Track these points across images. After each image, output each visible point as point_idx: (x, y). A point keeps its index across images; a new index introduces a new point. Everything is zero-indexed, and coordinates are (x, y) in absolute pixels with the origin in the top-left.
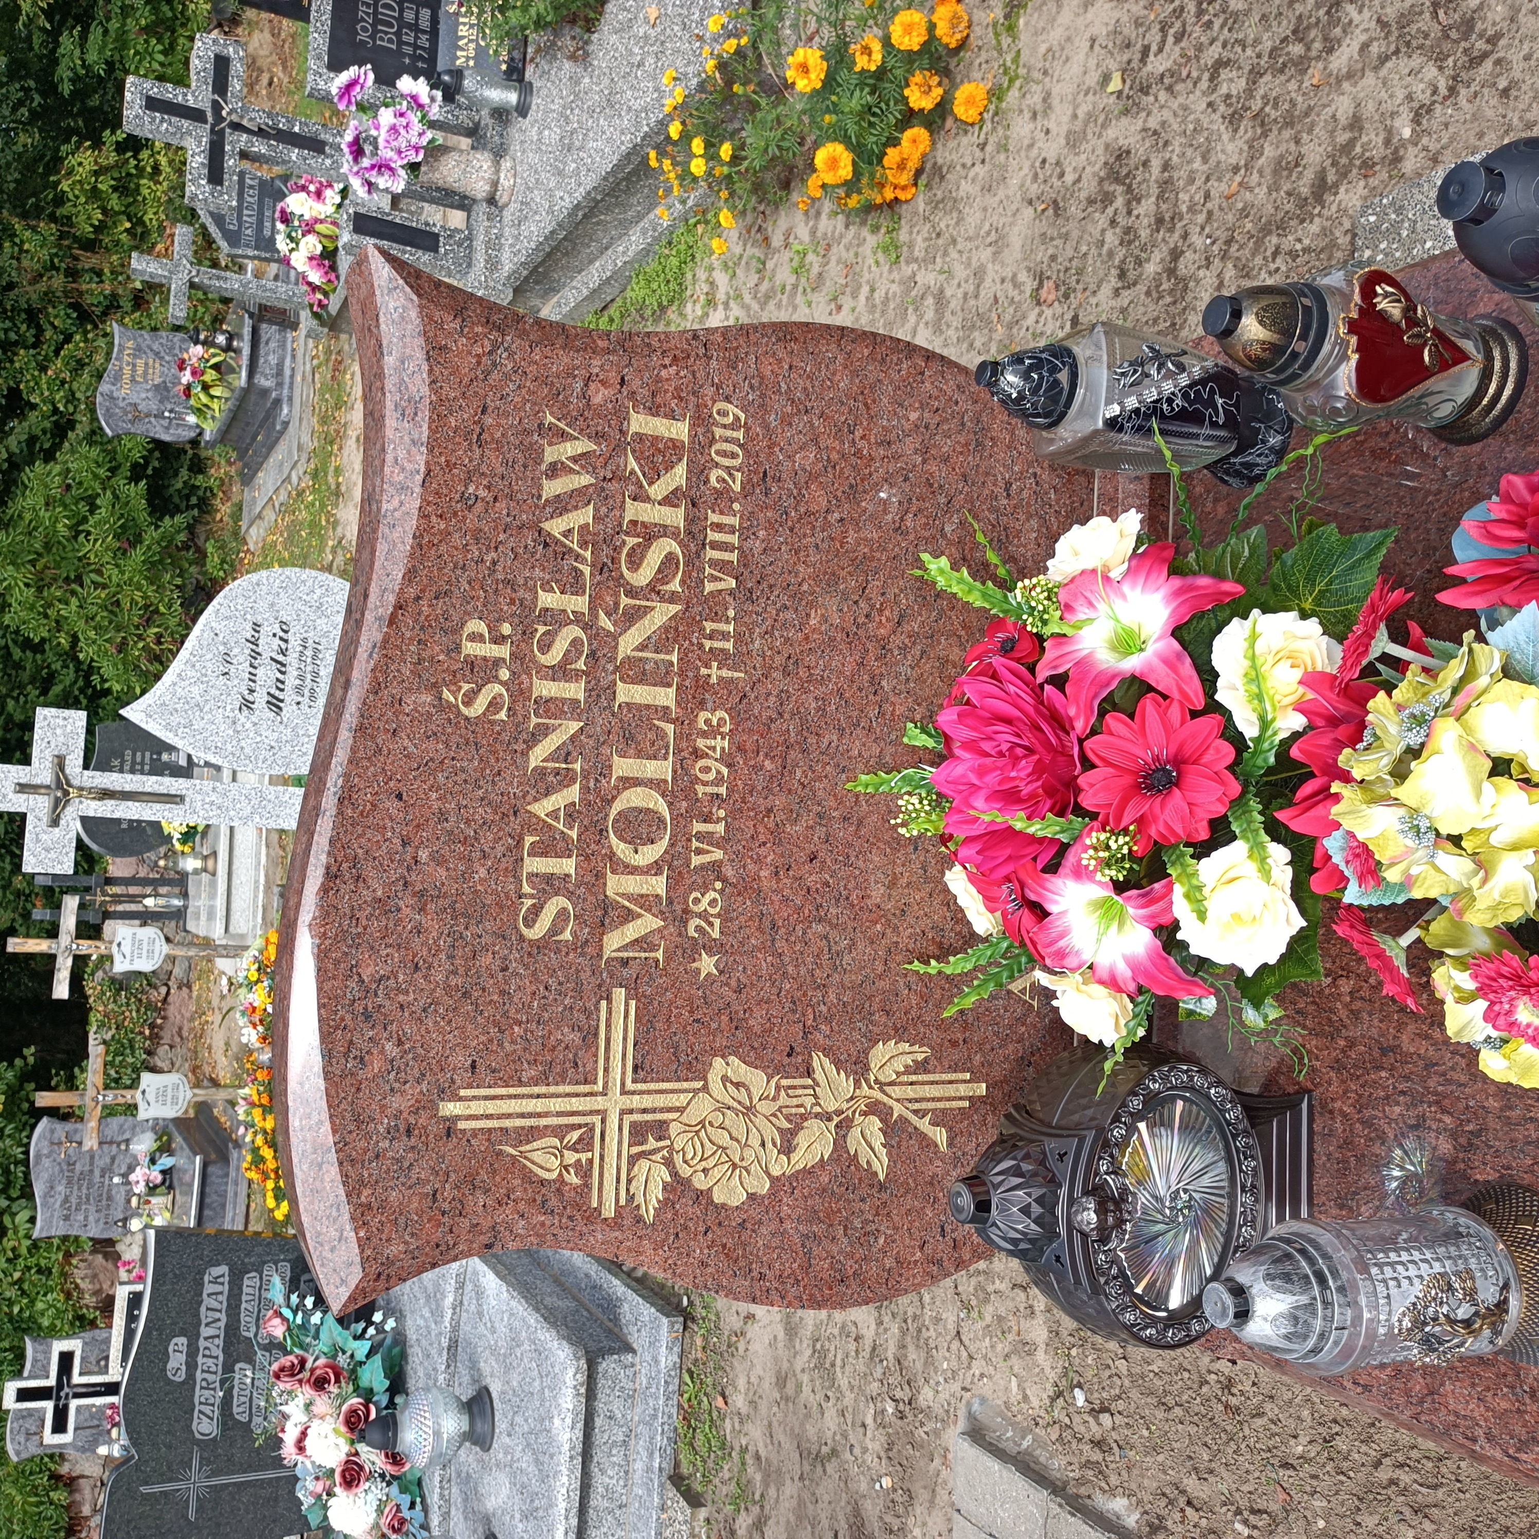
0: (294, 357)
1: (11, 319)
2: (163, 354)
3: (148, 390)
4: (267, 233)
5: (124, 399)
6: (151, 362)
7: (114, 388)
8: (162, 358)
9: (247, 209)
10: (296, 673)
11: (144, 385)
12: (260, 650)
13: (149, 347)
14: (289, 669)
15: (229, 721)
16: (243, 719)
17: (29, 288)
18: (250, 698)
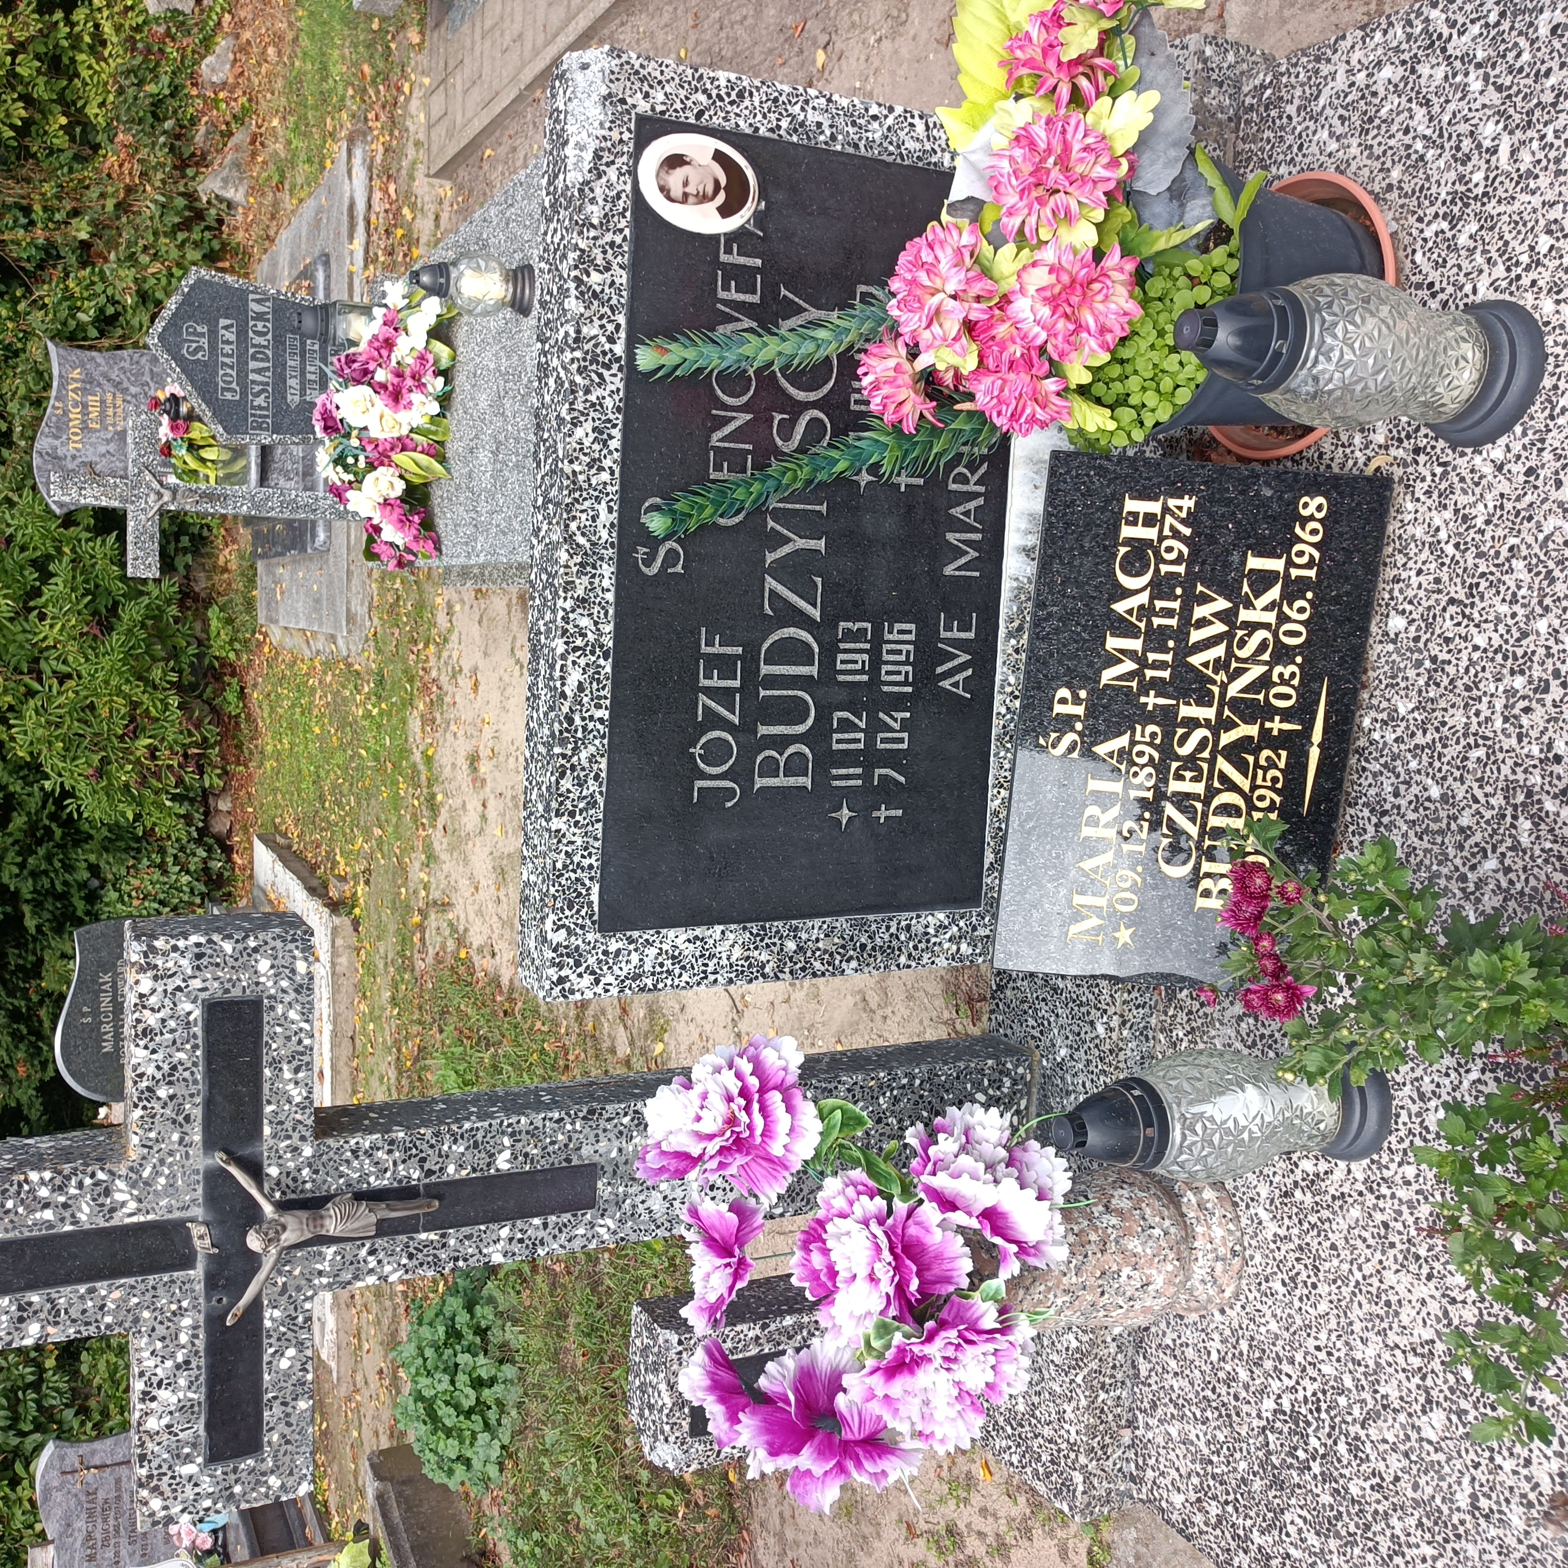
2: (126, 384)
3: (108, 441)
4: (293, 398)
5: (74, 457)
6: (109, 397)
7: (57, 443)
8: (125, 391)
9: (254, 358)
11: (102, 434)
13: (105, 375)
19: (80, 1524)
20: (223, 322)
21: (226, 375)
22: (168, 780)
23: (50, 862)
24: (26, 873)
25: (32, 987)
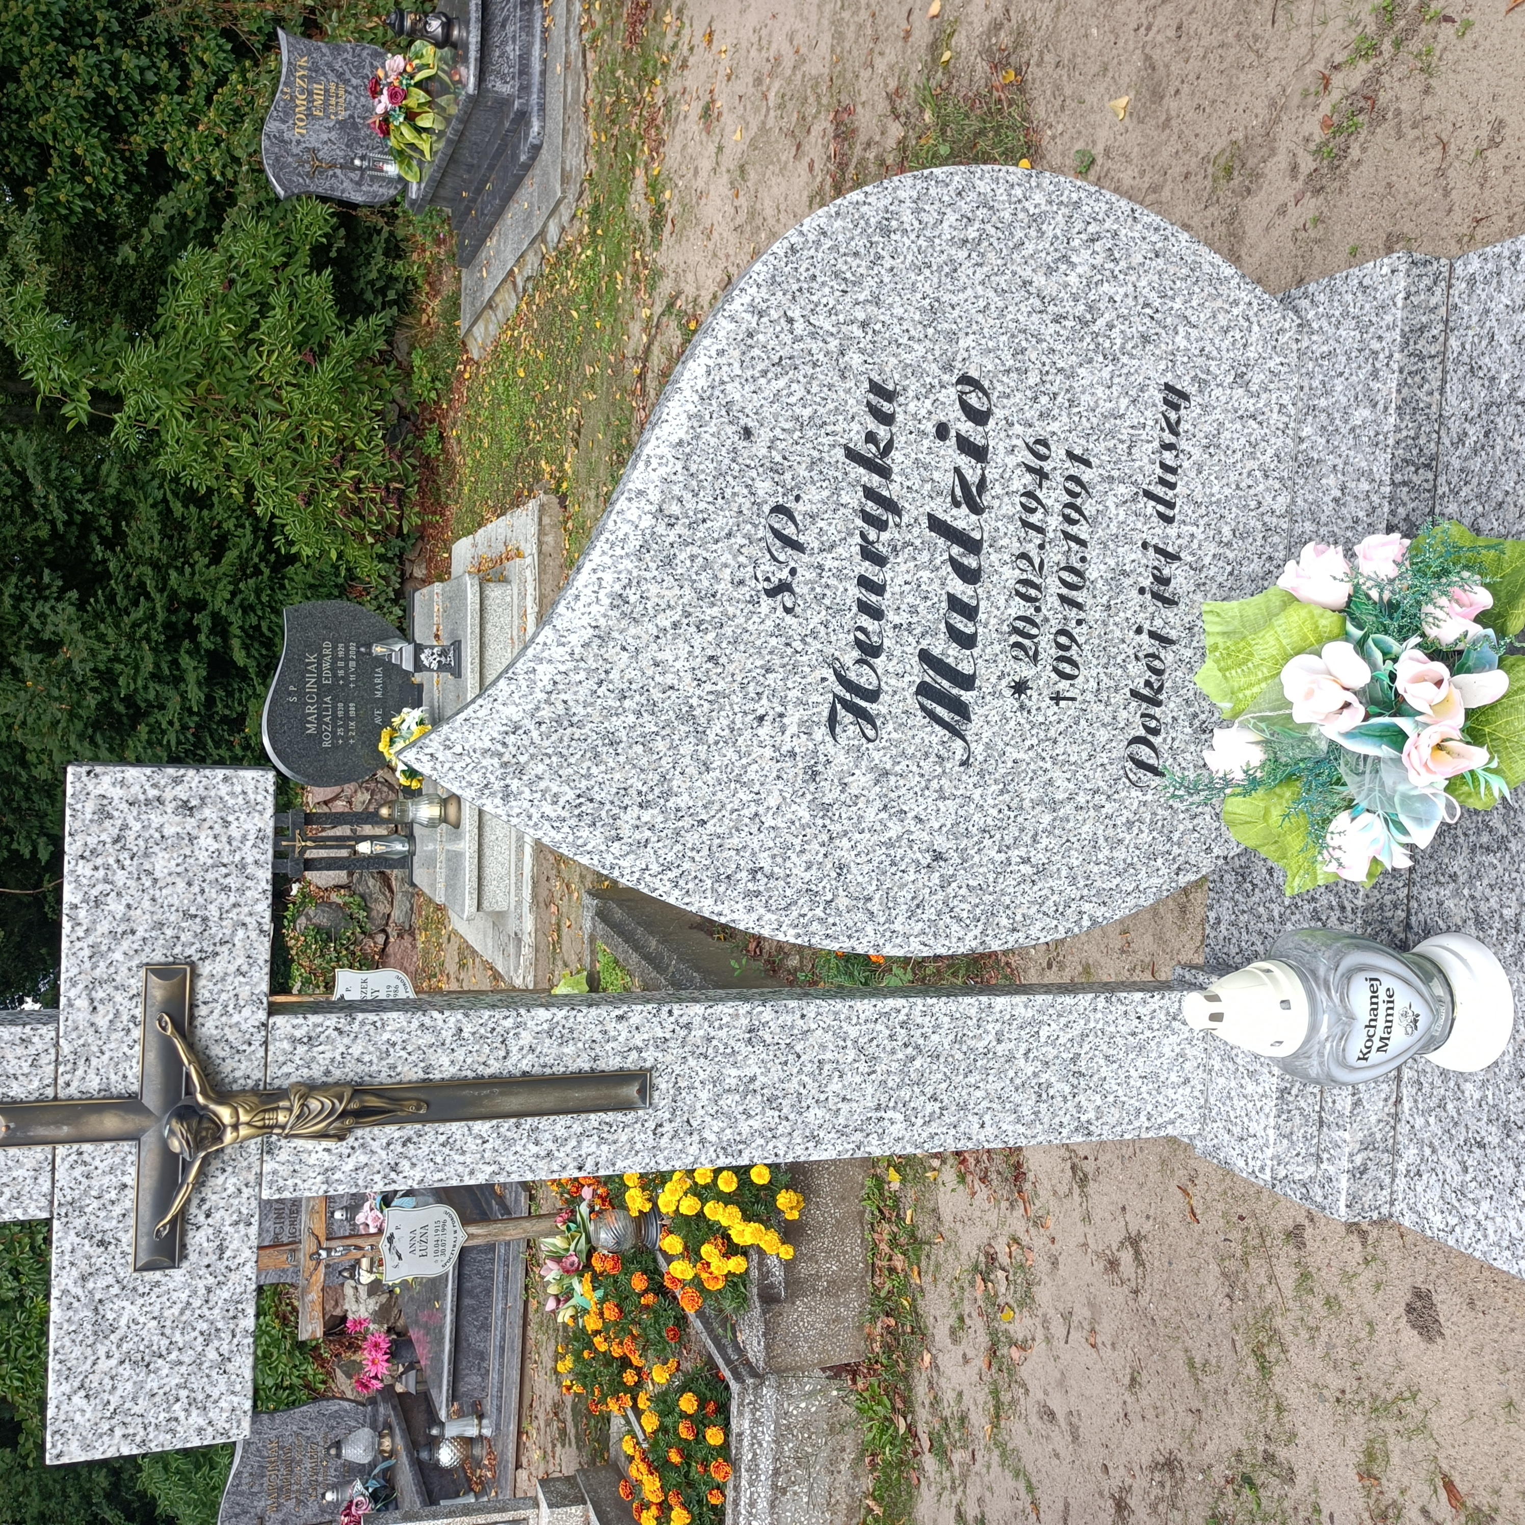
0: (545, 41)
1: (149, 55)
2: (348, 76)
5: (298, 142)
7: (284, 127)
8: (347, 82)
10: (1010, 575)
11: (324, 122)
12: (893, 491)
13: (329, 65)
14: (990, 559)
15: (795, 770)
16: (841, 759)
17: (168, 11)
18: (864, 677)
22: (371, 512)
23: (258, 597)
24: (237, 601)
25: (237, 739)
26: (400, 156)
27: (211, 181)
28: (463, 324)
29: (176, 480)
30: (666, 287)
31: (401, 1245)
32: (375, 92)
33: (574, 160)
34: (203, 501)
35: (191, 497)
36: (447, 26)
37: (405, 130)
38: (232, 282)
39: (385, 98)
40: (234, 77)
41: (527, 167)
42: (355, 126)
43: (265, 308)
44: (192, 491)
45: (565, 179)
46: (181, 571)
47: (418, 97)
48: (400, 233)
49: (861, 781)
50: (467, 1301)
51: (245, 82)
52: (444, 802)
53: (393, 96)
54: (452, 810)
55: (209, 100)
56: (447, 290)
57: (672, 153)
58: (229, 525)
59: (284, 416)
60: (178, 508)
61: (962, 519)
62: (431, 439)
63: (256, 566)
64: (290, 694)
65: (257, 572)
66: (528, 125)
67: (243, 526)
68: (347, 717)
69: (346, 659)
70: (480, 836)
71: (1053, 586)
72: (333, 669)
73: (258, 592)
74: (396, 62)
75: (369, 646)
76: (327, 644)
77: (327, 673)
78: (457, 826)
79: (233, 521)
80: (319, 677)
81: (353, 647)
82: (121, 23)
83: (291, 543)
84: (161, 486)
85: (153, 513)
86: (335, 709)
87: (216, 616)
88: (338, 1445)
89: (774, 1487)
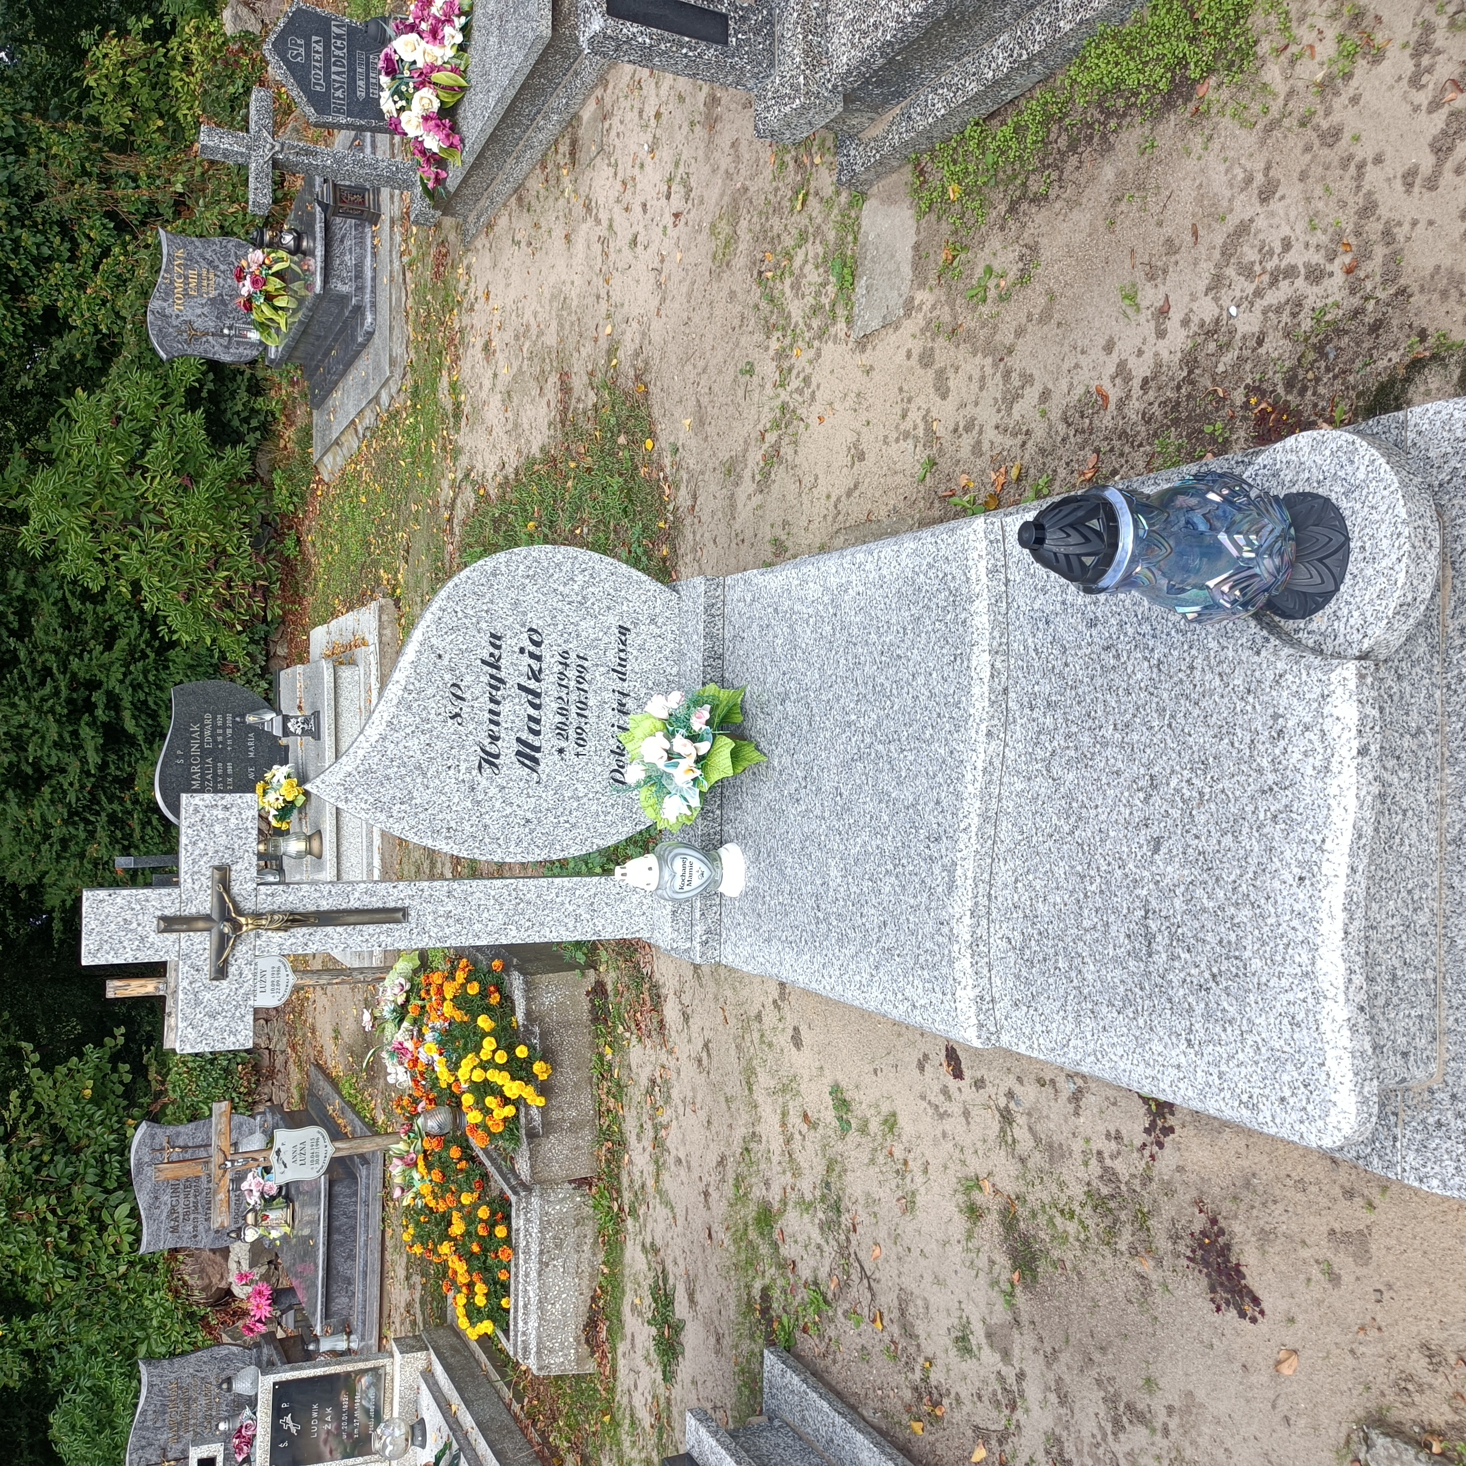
0: (374, 255)
1: (43, 233)
2: (217, 263)
3: (203, 305)
4: (361, 94)
5: (177, 316)
6: (204, 273)
7: (165, 304)
8: (216, 268)
9: (335, 65)
10: (555, 706)
11: (198, 300)
12: (502, 675)
13: (201, 255)
14: (545, 700)
15: (464, 788)
16: (484, 783)
17: (60, 198)
18: (493, 749)
19: (166, 1198)
20: (314, 38)
21: (316, 74)
22: (240, 606)
23: (146, 677)
24: (127, 682)
25: (127, 795)
26: (262, 326)
27: (97, 331)
28: (315, 452)
29: (74, 582)
30: (464, 460)
31: (286, 1157)
32: (240, 276)
33: (399, 350)
34: (97, 599)
35: (86, 595)
36: (298, 239)
37: (265, 308)
38: (119, 419)
39: (248, 282)
40: (116, 250)
41: (364, 346)
42: (223, 302)
43: (148, 442)
44: (87, 589)
45: (392, 362)
46: (81, 658)
47: (274, 284)
48: (260, 374)
49: (493, 791)
50: (336, 1237)
51: (126, 253)
52: (309, 839)
53: (254, 283)
54: (315, 844)
55: (95, 268)
56: (301, 422)
57: (466, 365)
58: (120, 618)
59: (165, 527)
60: (76, 606)
61: (532, 684)
62: (290, 543)
63: (142, 651)
64: (178, 757)
65: (144, 656)
66: (363, 319)
67: (131, 618)
68: (225, 775)
69: (224, 727)
70: (338, 863)
71: (573, 709)
72: (214, 736)
73: (145, 672)
74: (257, 256)
75: (243, 716)
76: (208, 716)
77: (208, 738)
78: (320, 857)
79: (123, 614)
80: (202, 743)
81: (229, 717)
82: (19, 207)
83: (172, 632)
84: (61, 587)
85: (54, 609)
86: (215, 768)
87: (110, 694)
88: (229, 1380)
89: (540, 1262)
